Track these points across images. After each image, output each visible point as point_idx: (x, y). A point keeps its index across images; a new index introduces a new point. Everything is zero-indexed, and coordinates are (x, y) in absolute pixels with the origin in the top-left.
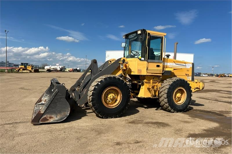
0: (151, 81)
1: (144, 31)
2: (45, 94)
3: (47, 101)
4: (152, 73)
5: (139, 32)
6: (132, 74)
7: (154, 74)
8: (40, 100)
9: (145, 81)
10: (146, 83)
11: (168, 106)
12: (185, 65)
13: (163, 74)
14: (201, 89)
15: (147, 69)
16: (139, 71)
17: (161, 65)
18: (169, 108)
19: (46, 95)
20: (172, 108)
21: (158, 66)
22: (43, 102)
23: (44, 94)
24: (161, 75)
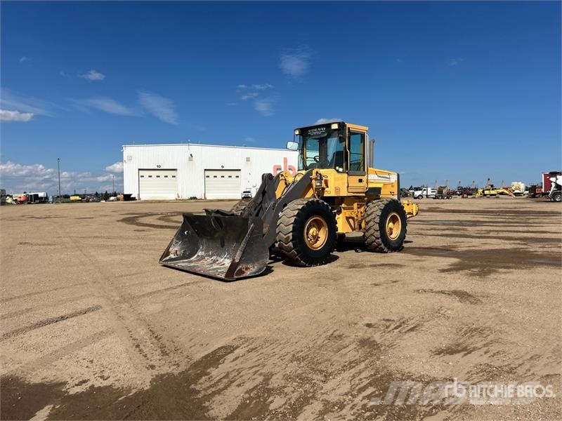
0: (355, 205)
1: (342, 125)
2: (175, 240)
3: (178, 253)
4: (354, 193)
5: (335, 127)
6: (326, 195)
7: (355, 194)
8: (167, 253)
9: (343, 205)
10: (344, 208)
11: (381, 242)
12: (388, 176)
13: (366, 193)
14: (414, 214)
15: (348, 187)
16: (337, 189)
17: (364, 178)
18: (382, 246)
19: (177, 243)
20: (385, 245)
21: (361, 181)
22: (172, 256)
23: (173, 240)
24: (364, 195)
